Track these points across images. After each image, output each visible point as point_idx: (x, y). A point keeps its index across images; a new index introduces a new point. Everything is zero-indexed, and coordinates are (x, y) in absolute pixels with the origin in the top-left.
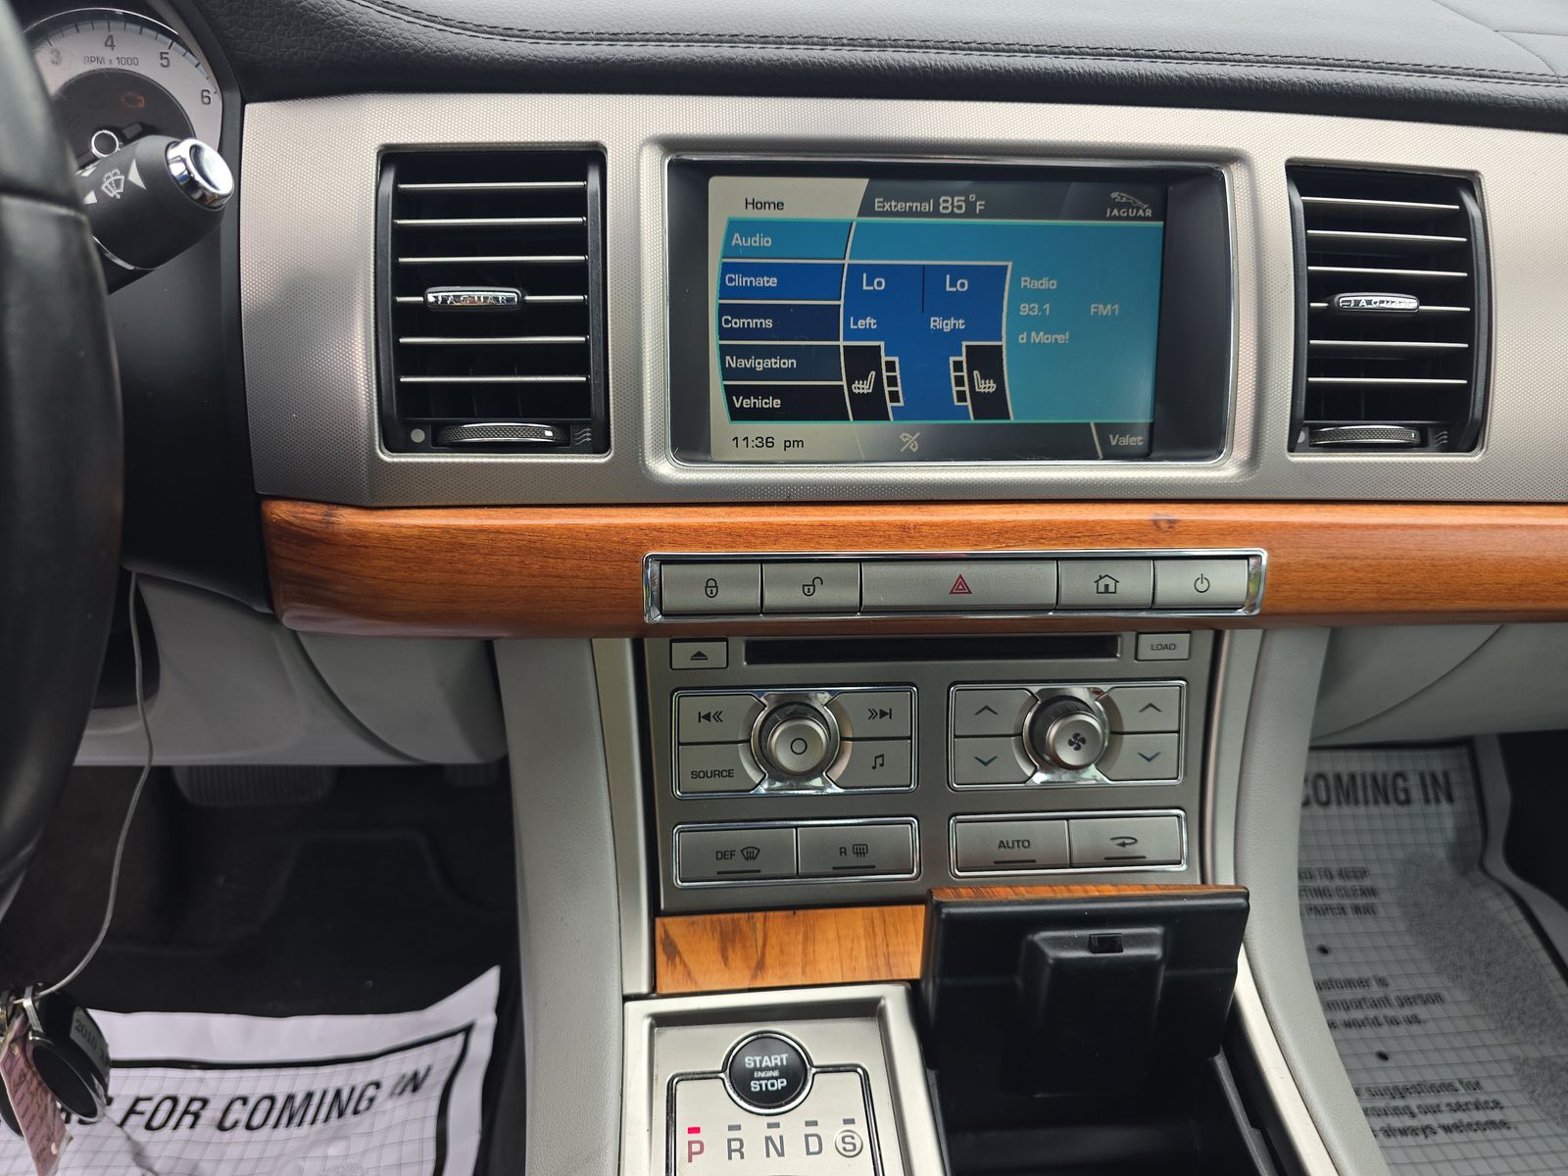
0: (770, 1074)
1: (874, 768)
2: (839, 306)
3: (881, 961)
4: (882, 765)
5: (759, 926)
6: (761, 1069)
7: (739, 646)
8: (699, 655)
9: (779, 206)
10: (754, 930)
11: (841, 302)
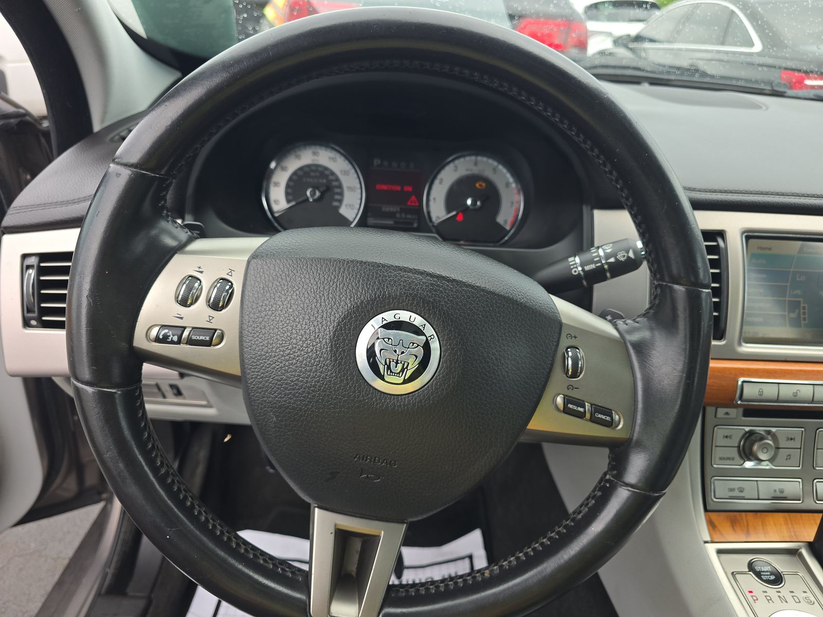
0: (766, 573)
1: (787, 459)
2: (787, 286)
3: (793, 534)
4: (790, 458)
5: (744, 517)
6: (764, 572)
7: (741, 410)
8: (727, 413)
9: (770, 249)
10: (742, 519)
11: (788, 284)
